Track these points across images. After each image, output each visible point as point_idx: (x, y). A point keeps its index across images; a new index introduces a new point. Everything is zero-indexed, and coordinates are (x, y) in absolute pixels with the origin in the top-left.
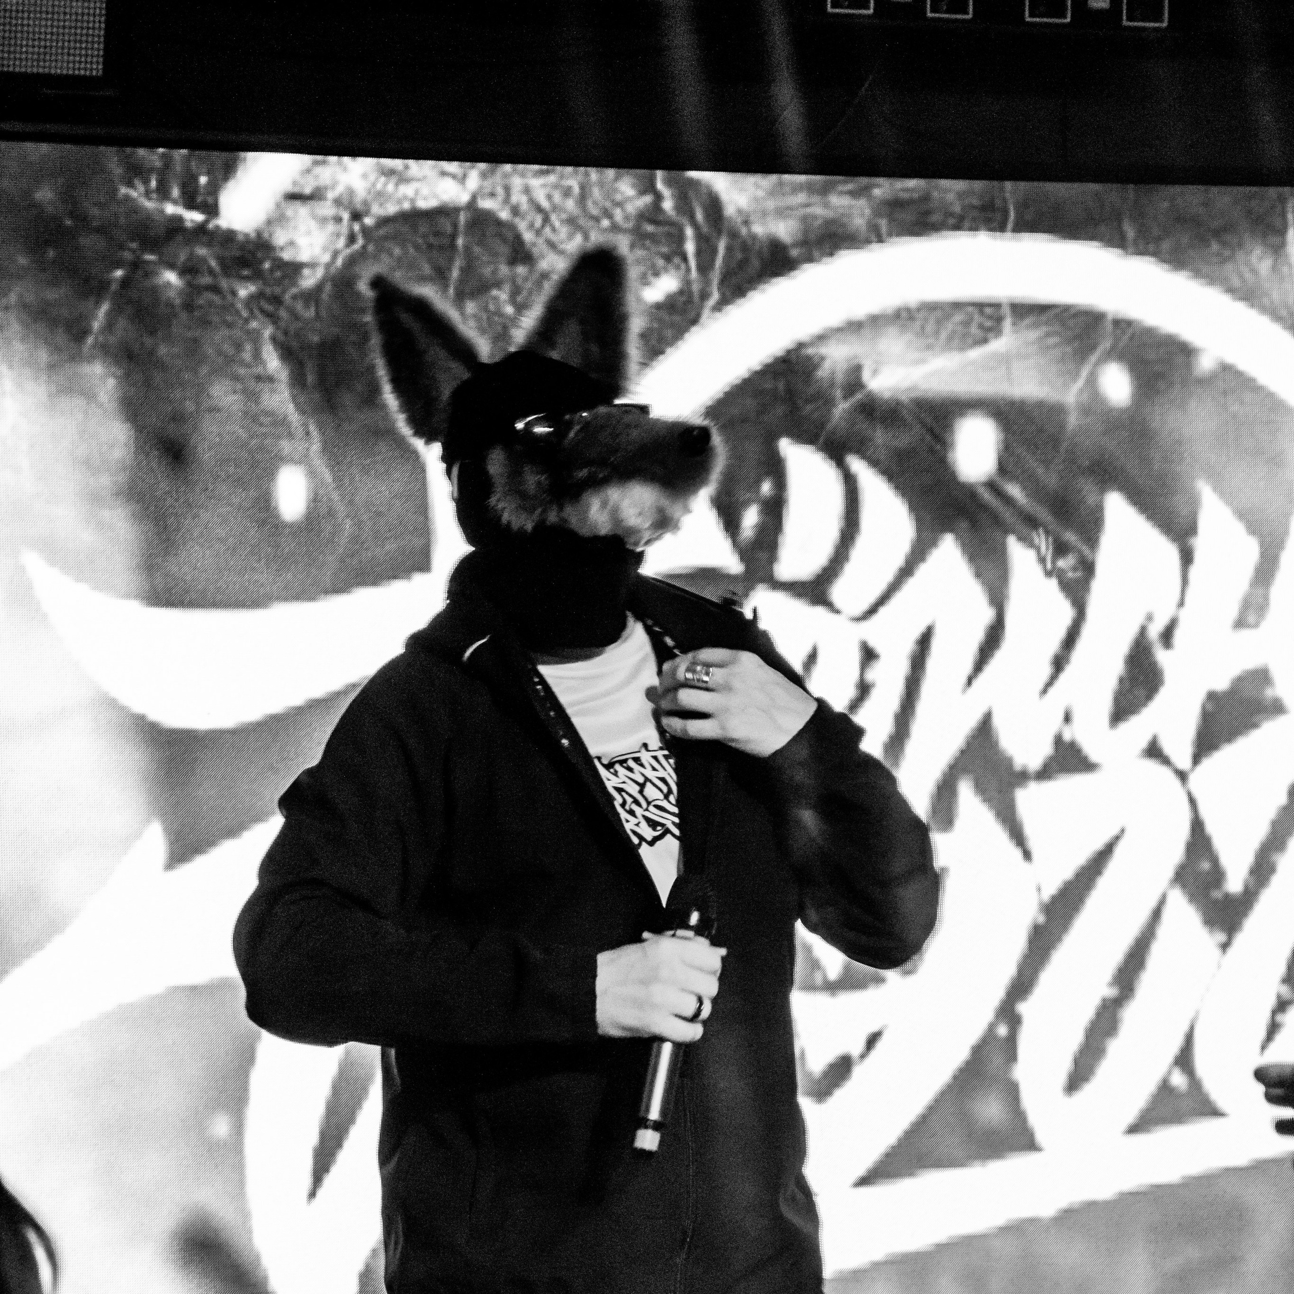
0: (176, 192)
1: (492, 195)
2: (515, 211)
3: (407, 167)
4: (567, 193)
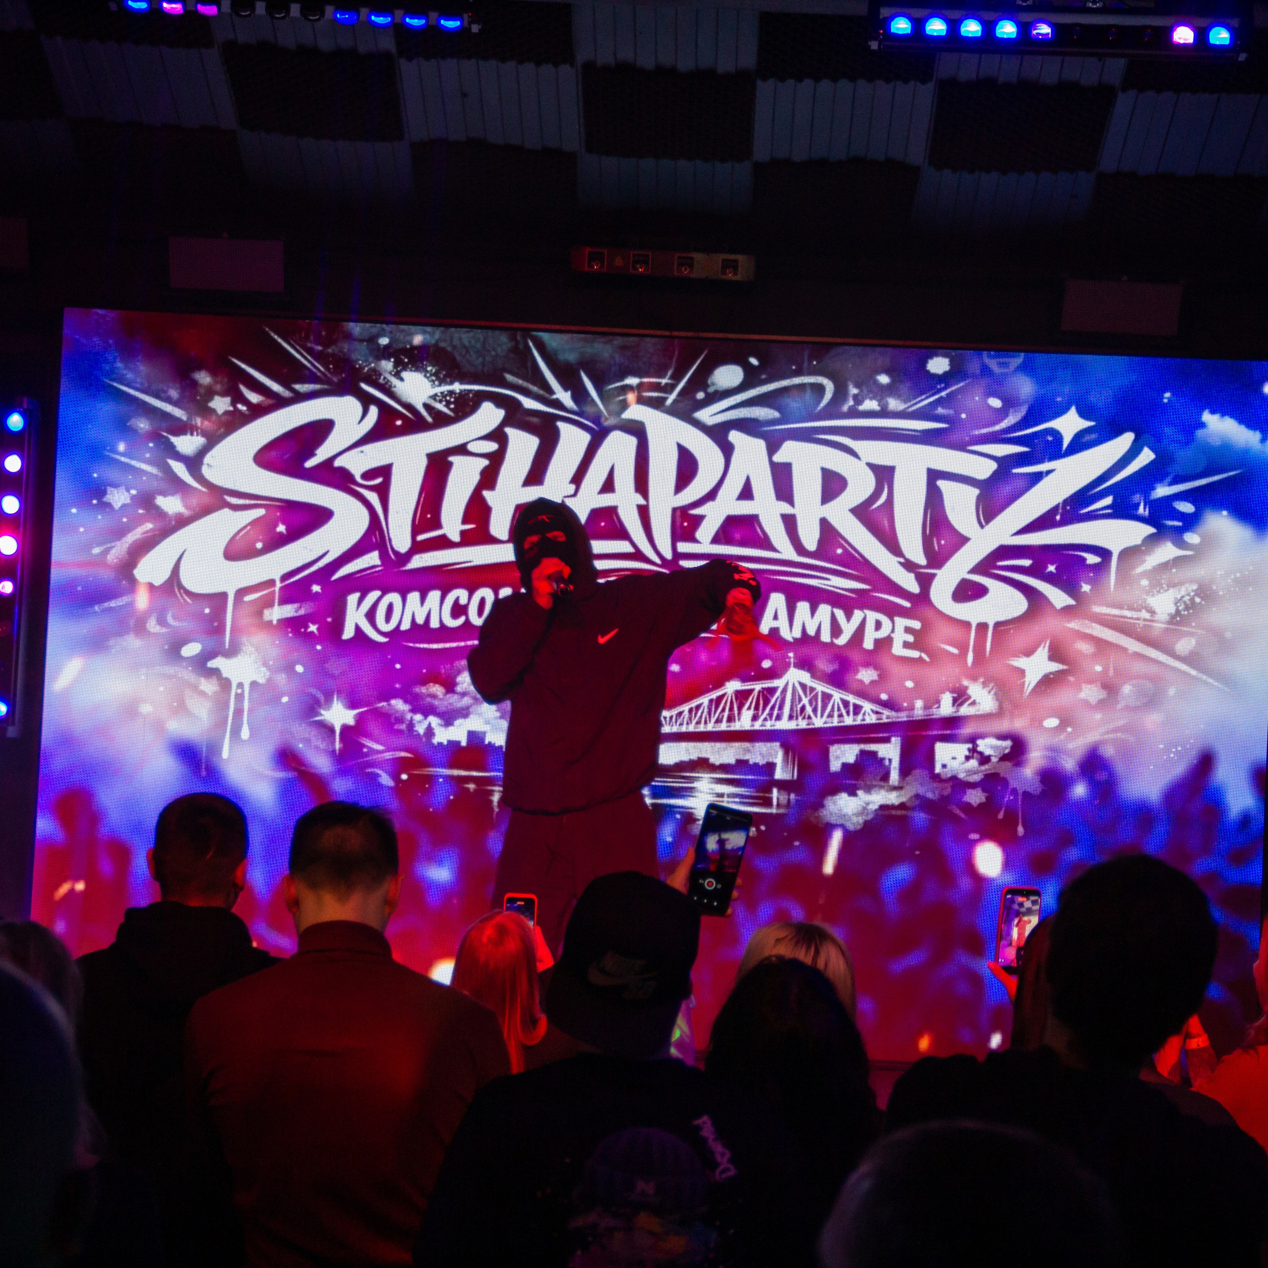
0: (312, 338)
1: (445, 341)
2: (454, 347)
3: (410, 329)
4: (477, 340)
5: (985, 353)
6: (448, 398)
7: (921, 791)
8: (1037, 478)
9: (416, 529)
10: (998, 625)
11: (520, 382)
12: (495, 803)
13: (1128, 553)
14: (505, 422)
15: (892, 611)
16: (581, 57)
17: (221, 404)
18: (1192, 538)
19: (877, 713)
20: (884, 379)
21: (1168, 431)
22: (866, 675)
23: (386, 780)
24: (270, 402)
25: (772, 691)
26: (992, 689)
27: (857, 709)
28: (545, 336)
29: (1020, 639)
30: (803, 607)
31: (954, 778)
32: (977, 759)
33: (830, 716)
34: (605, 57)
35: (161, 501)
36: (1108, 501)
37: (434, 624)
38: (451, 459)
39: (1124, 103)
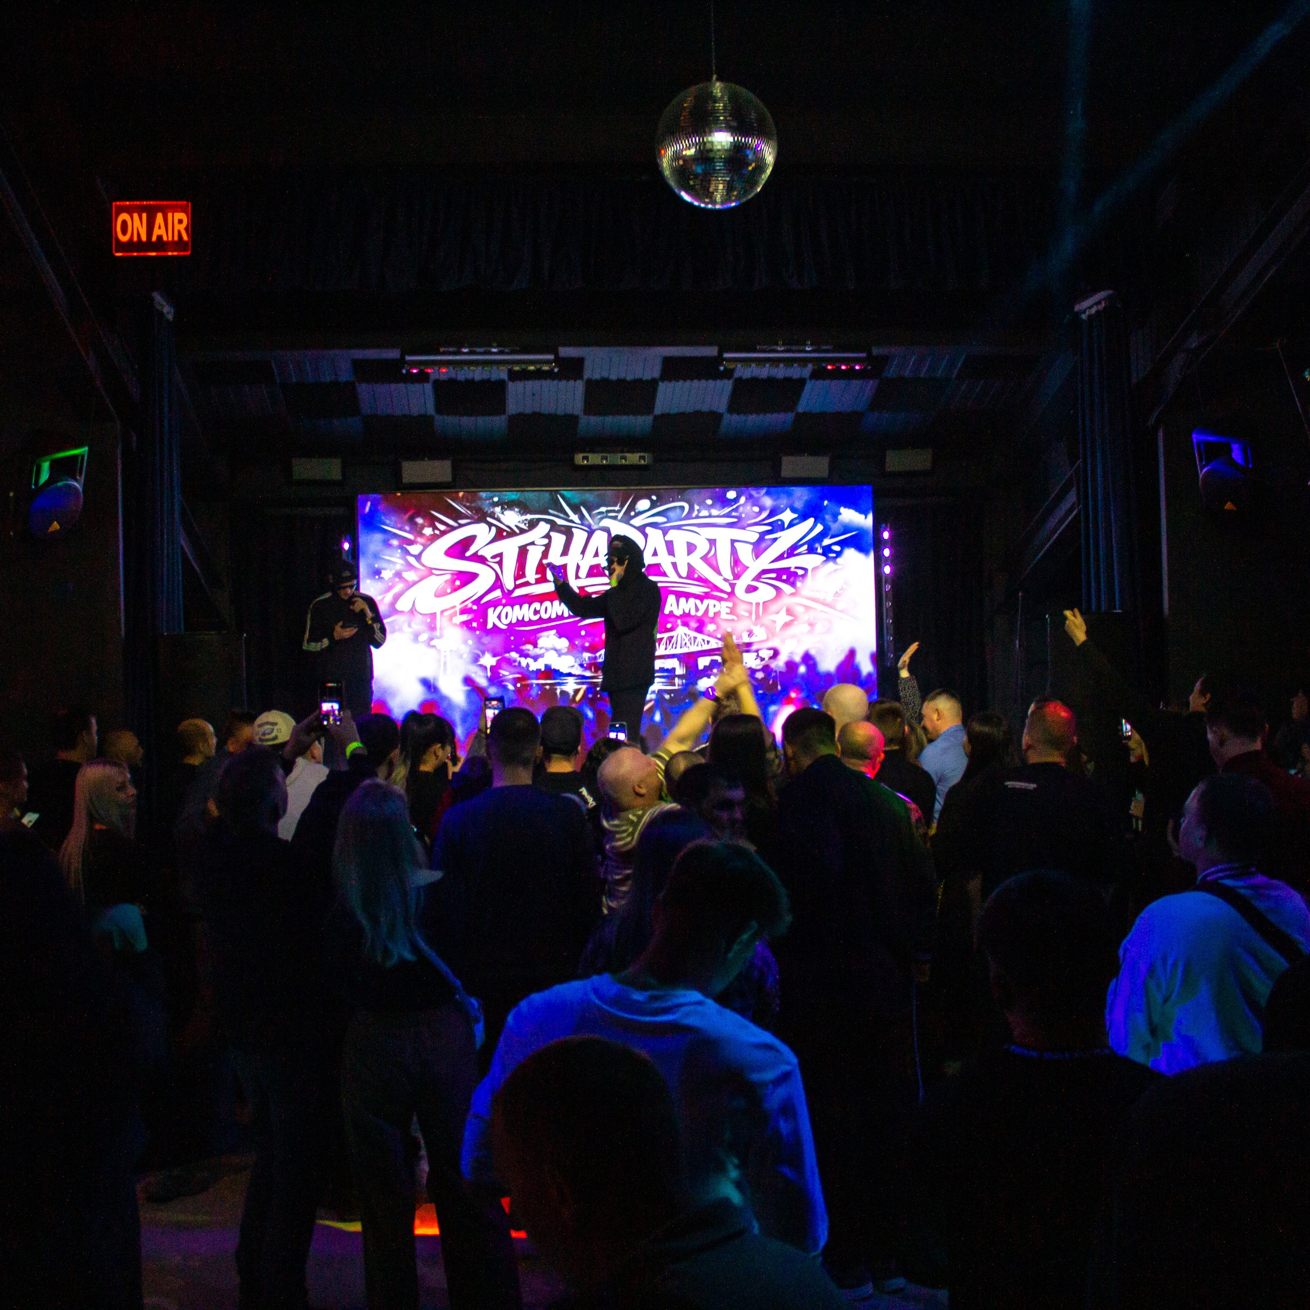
0: (466, 500)
1: (522, 497)
2: (526, 499)
4: (536, 496)
5: (750, 488)
6: (525, 522)
8: (775, 540)
9: (516, 579)
10: (764, 603)
11: (555, 513)
12: (558, 694)
13: (814, 569)
14: (550, 531)
15: (720, 599)
16: (585, 377)
17: (428, 531)
18: (838, 560)
19: (717, 643)
20: (709, 502)
21: (827, 517)
22: (711, 627)
23: (511, 687)
24: (449, 529)
25: (672, 637)
26: (763, 630)
27: (708, 642)
28: (565, 493)
29: (774, 607)
30: (683, 600)
32: (760, 659)
33: (697, 645)
34: (597, 376)
35: (405, 575)
36: (805, 547)
37: (526, 619)
38: (528, 548)
39: (809, 385)
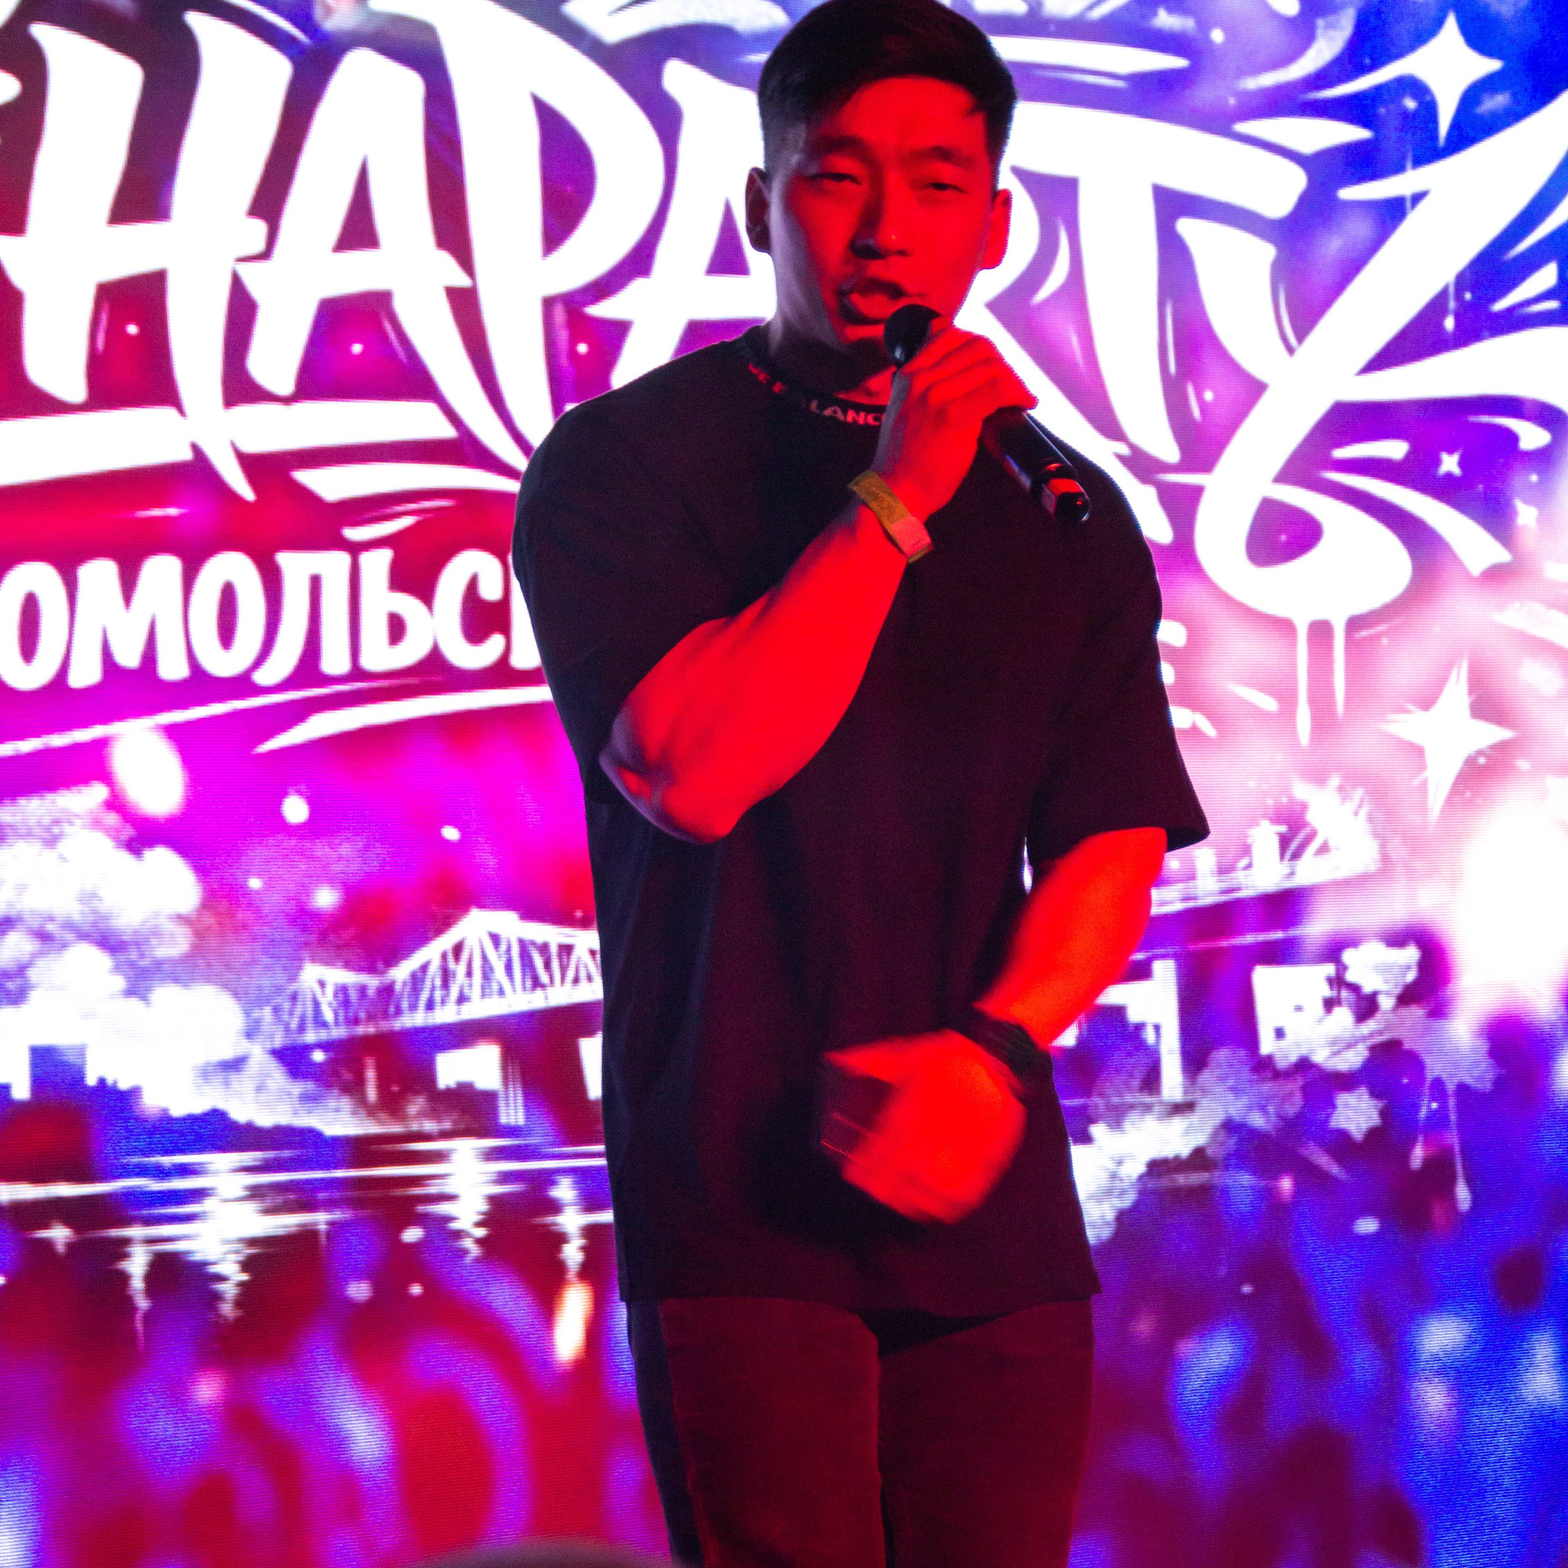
7: (1236, 1108)
8: (1393, 214)
10: (1355, 624)
12: (137, 1284)
14: (30, 6)
26: (1360, 806)
29: (1405, 659)
31: (1304, 1065)
32: (1350, 1006)
36: (1546, 277)
